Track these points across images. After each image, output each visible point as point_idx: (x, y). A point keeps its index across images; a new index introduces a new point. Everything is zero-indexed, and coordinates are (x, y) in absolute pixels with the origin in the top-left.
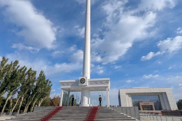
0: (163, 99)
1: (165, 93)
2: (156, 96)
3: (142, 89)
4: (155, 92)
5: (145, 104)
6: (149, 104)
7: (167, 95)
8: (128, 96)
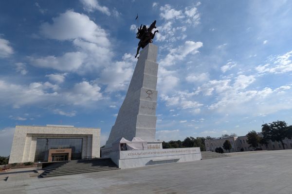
0: (87, 144)
1: (91, 136)
2: (79, 140)
3: (60, 129)
4: (79, 133)
5: (59, 151)
6: (64, 151)
7: (93, 138)
8: (31, 138)
